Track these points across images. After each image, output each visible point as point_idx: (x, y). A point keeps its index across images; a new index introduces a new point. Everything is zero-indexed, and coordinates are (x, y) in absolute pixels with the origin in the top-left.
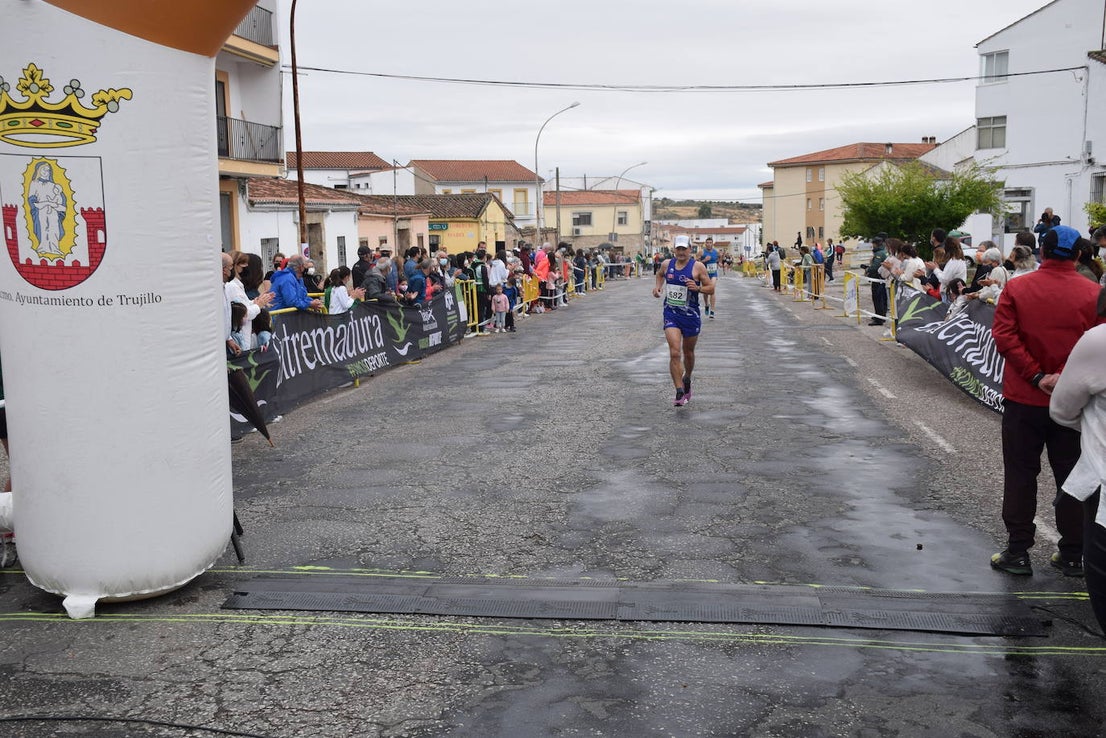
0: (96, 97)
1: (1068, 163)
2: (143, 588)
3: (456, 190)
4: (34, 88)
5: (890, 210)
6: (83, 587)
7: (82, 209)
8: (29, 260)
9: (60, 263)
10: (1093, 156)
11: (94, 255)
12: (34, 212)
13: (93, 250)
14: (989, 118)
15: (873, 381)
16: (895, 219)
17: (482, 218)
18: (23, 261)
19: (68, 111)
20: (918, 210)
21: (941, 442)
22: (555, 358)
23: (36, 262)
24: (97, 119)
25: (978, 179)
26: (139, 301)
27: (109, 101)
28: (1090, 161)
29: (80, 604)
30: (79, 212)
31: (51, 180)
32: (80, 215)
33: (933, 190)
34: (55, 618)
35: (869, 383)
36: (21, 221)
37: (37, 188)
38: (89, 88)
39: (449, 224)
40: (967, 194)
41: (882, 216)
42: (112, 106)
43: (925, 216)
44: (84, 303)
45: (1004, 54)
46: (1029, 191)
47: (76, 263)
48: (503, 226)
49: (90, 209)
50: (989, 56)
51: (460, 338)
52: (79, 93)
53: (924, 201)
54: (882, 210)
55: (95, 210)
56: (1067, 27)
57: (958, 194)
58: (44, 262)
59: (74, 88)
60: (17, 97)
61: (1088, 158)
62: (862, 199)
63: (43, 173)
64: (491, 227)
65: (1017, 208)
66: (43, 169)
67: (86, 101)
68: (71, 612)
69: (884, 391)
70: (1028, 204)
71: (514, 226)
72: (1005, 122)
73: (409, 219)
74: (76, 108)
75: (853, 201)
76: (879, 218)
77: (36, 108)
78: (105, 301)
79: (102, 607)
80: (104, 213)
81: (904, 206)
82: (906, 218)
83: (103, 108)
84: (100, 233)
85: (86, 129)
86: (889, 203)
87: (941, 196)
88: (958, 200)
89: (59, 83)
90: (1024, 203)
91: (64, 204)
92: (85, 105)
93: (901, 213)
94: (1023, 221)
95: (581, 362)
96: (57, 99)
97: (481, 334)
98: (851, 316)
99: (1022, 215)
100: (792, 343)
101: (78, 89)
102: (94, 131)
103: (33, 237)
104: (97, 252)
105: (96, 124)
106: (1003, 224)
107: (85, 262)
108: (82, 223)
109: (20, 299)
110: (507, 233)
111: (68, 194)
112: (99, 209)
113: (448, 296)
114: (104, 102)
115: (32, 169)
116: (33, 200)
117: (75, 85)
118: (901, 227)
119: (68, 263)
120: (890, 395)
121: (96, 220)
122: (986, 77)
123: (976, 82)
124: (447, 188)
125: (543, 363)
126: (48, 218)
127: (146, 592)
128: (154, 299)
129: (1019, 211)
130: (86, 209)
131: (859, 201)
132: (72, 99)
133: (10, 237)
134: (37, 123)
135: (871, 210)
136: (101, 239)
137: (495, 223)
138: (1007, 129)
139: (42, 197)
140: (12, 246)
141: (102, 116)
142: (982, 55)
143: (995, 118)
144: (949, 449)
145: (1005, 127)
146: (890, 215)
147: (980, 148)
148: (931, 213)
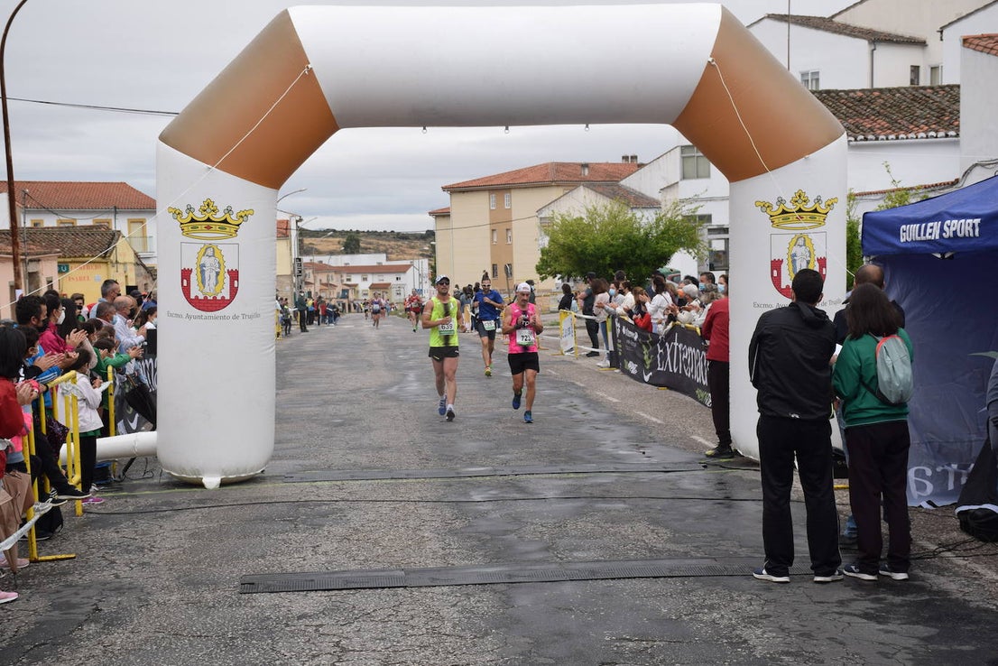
0: (238, 214)
2: (243, 473)
3: (50, 221)
4: (209, 210)
5: (598, 250)
6: (212, 472)
7: (228, 270)
8: (197, 297)
9: (215, 298)
11: (232, 293)
12: (202, 272)
13: (232, 291)
15: (601, 394)
16: (603, 257)
17: (112, 258)
18: (192, 297)
19: (225, 221)
20: (625, 249)
21: (654, 419)
23: (201, 297)
24: (238, 225)
27: (244, 216)
29: (211, 481)
30: (226, 271)
31: (214, 256)
32: (227, 273)
33: (638, 229)
34: (200, 490)
35: (597, 395)
36: (194, 277)
37: (205, 260)
38: (236, 210)
39: (70, 265)
40: (670, 233)
41: (591, 255)
42: (245, 218)
43: (633, 256)
44: (225, 318)
46: (729, 229)
47: (223, 297)
48: (133, 267)
49: (232, 270)
52: (231, 213)
53: (630, 240)
54: (590, 249)
55: (234, 270)
57: (663, 233)
58: (206, 298)
59: (229, 210)
60: (198, 215)
62: (571, 239)
63: (210, 252)
64: (121, 268)
65: (718, 245)
66: (209, 250)
67: (234, 217)
68: (207, 486)
69: (610, 399)
70: (730, 243)
71: (144, 266)
73: (39, 260)
74: (229, 220)
75: (562, 241)
76: (589, 258)
77: (209, 220)
78: (235, 317)
79: (224, 484)
80: (238, 272)
81: (612, 245)
82: (615, 257)
83: (241, 219)
84: (236, 282)
85: (233, 230)
86: (597, 243)
87: (647, 234)
88: (663, 239)
89: (221, 208)
90: (727, 240)
91: (219, 268)
92: (233, 218)
93: (609, 252)
94: (727, 259)
95: (346, 392)
96: (220, 216)
98: (567, 354)
99: (726, 253)
102: (236, 231)
103: (201, 284)
104: (234, 291)
105: (238, 227)
106: (708, 262)
107: (227, 297)
108: (227, 277)
109: (188, 317)
110: (137, 275)
111: (221, 262)
112: (236, 270)
114: (241, 216)
115: (203, 250)
116: (202, 266)
117: (229, 208)
119: (219, 298)
120: (615, 400)
121: (234, 275)
124: (37, 218)
125: (315, 393)
126: (210, 274)
127: (243, 475)
128: (258, 316)
129: (723, 249)
130: (230, 270)
132: (227, 216)
133: (185, 284)
134: (209, 228)
135: (579, 249)
136: (236, 285)
137: (125, 264)
139: (207, 265)
140: (186, 291)
141: (240, 224)
144: (659, 422)
146: (599, 254)
147: (684, 177)
148: (638, 252)
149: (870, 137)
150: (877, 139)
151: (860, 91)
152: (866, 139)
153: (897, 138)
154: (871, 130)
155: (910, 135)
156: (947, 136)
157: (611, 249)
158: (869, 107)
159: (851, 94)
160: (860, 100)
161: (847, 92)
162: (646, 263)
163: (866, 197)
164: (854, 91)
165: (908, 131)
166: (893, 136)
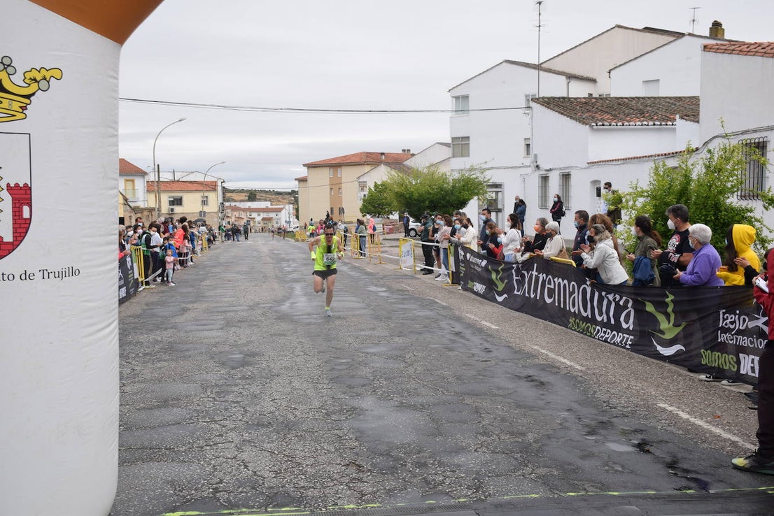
0: (28, 75)
1: (522, 167)
5: (421, 196)
7: (8, 185)
10: (538, 163)
11: (19, 230)
13: (18, 226)
14: (459, 138)
16: (424, 202)
20: (439, 196)
21: (566, 361)
22: (219, 305)
24: (28, 97)
25: (474, 176)
26: (60, 275)
27: (40, 80)
28: (537, 166)
30: (5, 187)
32: (5, 191)
33: (448, 183)
35: (470, 318)
38: (21, 65)
41: (415, 200)
42: (43, 84)
43: (444, 200)
44: (5, 277)
45: (466, 97)
46: (501, 185)
48: (122, 206)
49: (17, 185)
50: (457, 98)
51: (136, 291)
52: (10, 70)
53: (442, 190)
54: (416, 196)
55: (21, 185)
56: (504, 82)
57: (463, 186)
59: (6, 65)
61: (535, 165)
65: (491, 195)
67: (18, 79)
69: (485, 323)
70: (500, 194)
71: (129, 205)
72: (469, 140)
74: (7, 85)
75: (396, 190)
78: (27, 276)
80: (30, 188)
81: (429, 193)
82: (431, 202)
83: (34, 87)
84: (26, 209)
85: (16, 106)
86: (420, 192)
87: (453, 187)
88: (464, 190)
90: (497, 192)
92: (16, 82)
93: (428, 198)
94: (497, 204)
95: (246, 308)
97: (147, 287)
99: (496, 200)
100: (384, 289)
101: (9, 66)
102: (23, 108)
104: (21, 227)
105: (27, 101)
107: (8, 238)
108: (8, 199)
110: (125, 211)
112: (26, 185)
113: (128, 259)
114: (35, 80)
117: (7, 61)
118: (428, 207)
120: (493, 326)
121: (21, 195)
122: (456, 111)
123: (450, 114)
125: (220, 309)
128: (73, 272)
129: (495, 198)
130: (12, 185)
131: (400, 190)
132: (3, 75)
135: (408, 196)
136: (26, 214)
138: (471, 145)
141: (33, 94)
142: (453, 97)
143: (462, 138)
144: (577, 366)
145: (468, 144)
146: (420, 200)
147: (454, 157)
148: (448, 198)
149: (606, 123)
150: (610, 125)
151: (584, 98)
152: (603, 125)
153: (623, 125)
154: (603, 120)
155: (631, 123)
156: (654, 124)
157: (428, 196)
158: (593, 107)
159: (579, 100)
160: (586, 103)
161: (576, 99)
162: (452, 206)
163: (609, 163)
164: (579, 98)
165: (628, 121)
166: (620, 124)
